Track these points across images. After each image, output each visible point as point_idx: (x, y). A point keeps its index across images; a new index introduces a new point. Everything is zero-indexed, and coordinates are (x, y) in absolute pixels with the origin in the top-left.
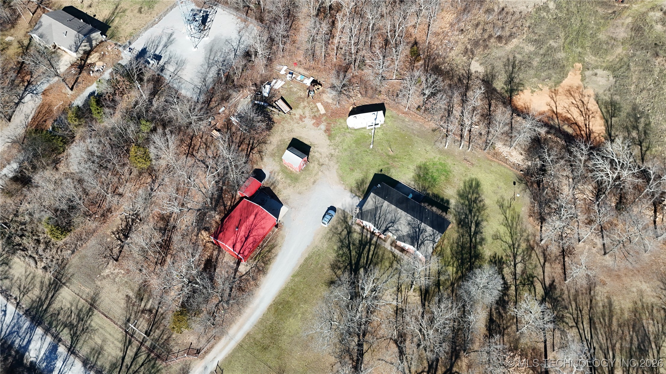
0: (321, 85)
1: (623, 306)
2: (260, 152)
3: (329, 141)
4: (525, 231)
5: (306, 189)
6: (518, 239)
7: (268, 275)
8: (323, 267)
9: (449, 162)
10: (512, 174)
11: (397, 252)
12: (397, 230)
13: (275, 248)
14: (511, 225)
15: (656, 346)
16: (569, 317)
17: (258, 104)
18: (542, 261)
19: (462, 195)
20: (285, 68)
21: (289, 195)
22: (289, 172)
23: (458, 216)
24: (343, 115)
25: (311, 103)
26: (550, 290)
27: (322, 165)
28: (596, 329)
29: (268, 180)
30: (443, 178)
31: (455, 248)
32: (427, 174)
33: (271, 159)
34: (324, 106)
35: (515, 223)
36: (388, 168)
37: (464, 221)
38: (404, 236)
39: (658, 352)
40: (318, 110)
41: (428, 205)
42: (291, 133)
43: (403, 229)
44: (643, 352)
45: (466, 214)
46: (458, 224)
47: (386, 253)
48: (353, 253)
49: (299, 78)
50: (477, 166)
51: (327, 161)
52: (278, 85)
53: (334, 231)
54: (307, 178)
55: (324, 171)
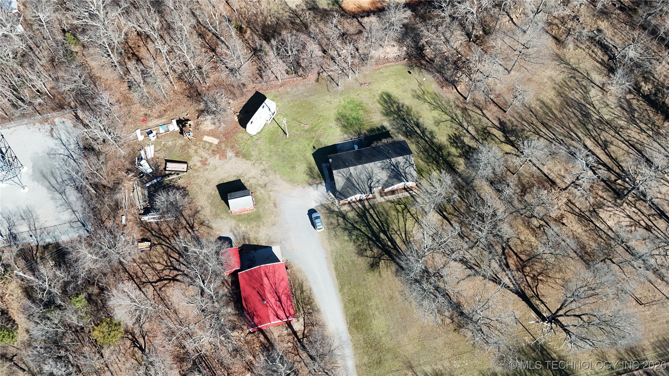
0: (188, 120)
1: (550, 97)
2: (202, 224)
3: (249, 161)
4: (449, 101)
5: (275, 217)
6: (451, 111)
7: (322, 310)
8: (353, 261)
9: (353, 96)
10: (402, 67)
11: (391, 197)
12: (378, 182)
13: (304, 285)
14: (437, 105)
15: (590, 105)
16: (531, 134)
17: (152, 185)
18: (480, 112)
19: (387, 114)
20: (138, 132)
21: (267, 235)
22: (245, 216)
23: (401, 132)
24: (236, 129)
25: (198, 143)
26: (504, 128)
27: (265, 185)
28: (551, 127)
29: (237, 239)
30: (361, 112)
31: (423, 156)
32: (348, 119)
33: (219, 220)
34: (211, 136)
35: (438, 102)
36: (317, 141)
37: (407, 131)
38: (387, 181)
39: (594, 108)
40: (211, 144)
41: (377, 143)
42: (211, 183)
43: (382, 177)
44: (587, 115)
45: (404, 125)
46: (407, 137)
47: (385, 205)
48: (363, 229)
49: (162, 130)
50: (374, 82)
51: (266, 178)
52: (150, 152)
53: (331, 227)
54: (266, 207)
55: (273, 189)
